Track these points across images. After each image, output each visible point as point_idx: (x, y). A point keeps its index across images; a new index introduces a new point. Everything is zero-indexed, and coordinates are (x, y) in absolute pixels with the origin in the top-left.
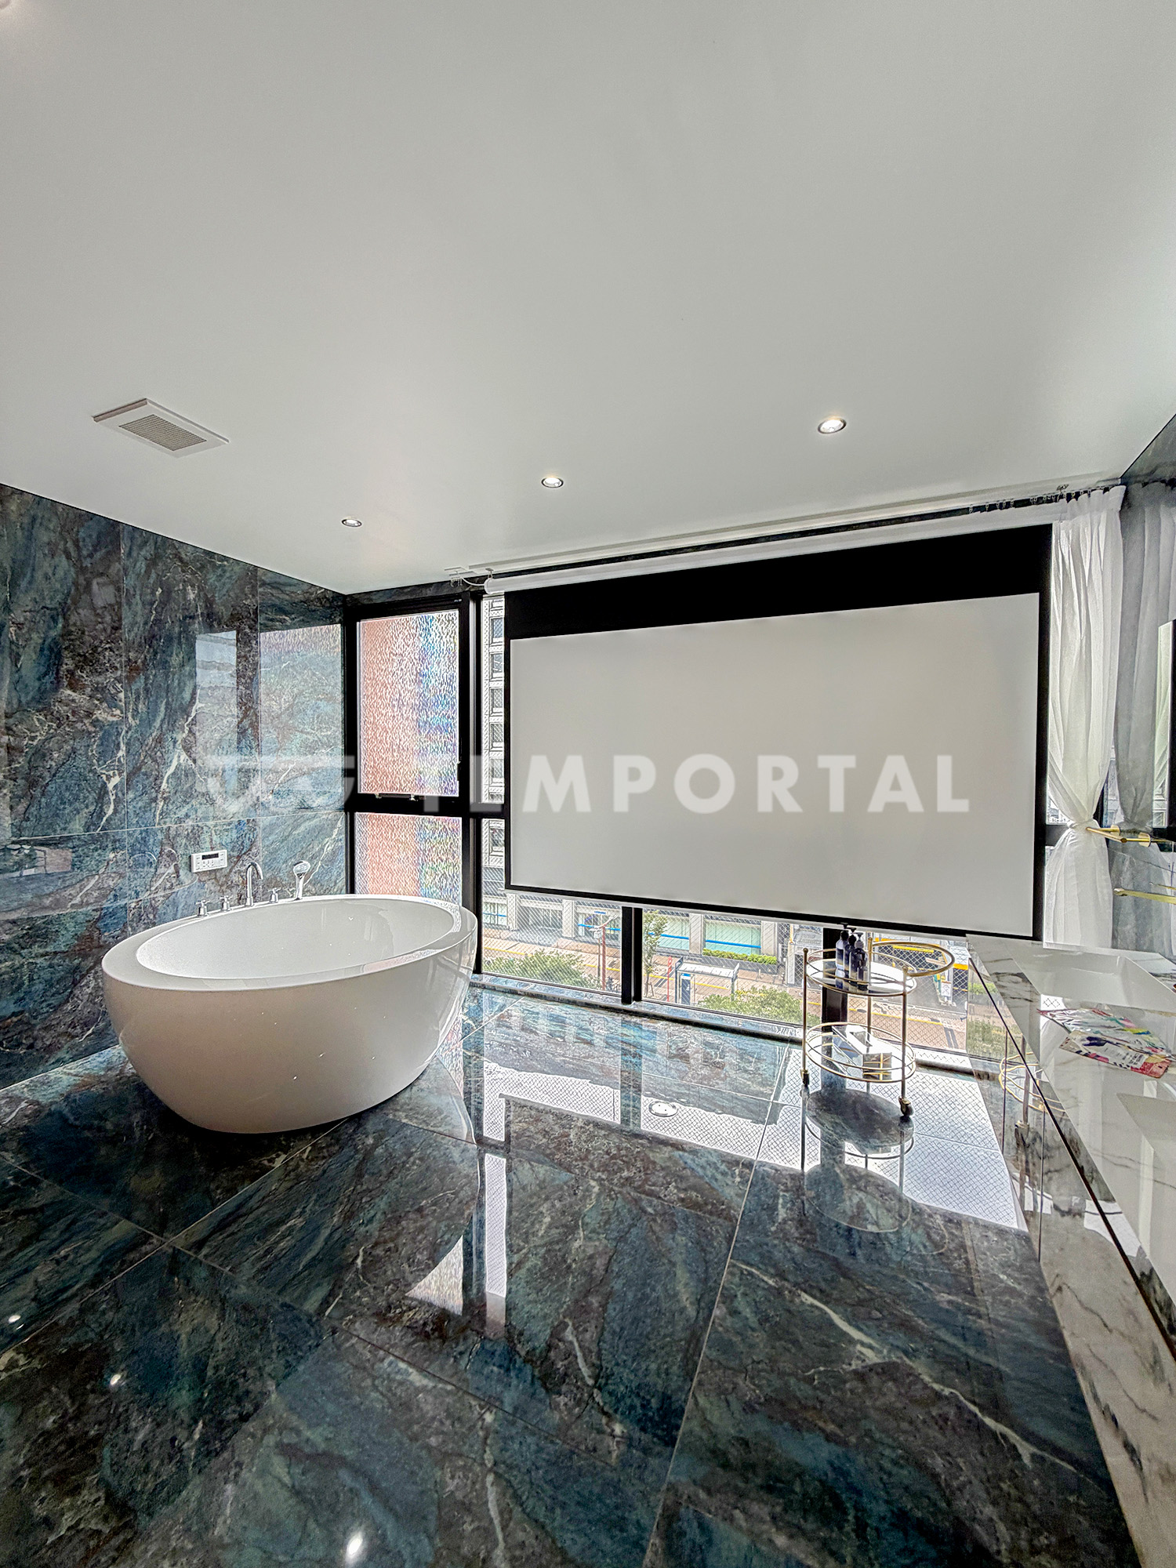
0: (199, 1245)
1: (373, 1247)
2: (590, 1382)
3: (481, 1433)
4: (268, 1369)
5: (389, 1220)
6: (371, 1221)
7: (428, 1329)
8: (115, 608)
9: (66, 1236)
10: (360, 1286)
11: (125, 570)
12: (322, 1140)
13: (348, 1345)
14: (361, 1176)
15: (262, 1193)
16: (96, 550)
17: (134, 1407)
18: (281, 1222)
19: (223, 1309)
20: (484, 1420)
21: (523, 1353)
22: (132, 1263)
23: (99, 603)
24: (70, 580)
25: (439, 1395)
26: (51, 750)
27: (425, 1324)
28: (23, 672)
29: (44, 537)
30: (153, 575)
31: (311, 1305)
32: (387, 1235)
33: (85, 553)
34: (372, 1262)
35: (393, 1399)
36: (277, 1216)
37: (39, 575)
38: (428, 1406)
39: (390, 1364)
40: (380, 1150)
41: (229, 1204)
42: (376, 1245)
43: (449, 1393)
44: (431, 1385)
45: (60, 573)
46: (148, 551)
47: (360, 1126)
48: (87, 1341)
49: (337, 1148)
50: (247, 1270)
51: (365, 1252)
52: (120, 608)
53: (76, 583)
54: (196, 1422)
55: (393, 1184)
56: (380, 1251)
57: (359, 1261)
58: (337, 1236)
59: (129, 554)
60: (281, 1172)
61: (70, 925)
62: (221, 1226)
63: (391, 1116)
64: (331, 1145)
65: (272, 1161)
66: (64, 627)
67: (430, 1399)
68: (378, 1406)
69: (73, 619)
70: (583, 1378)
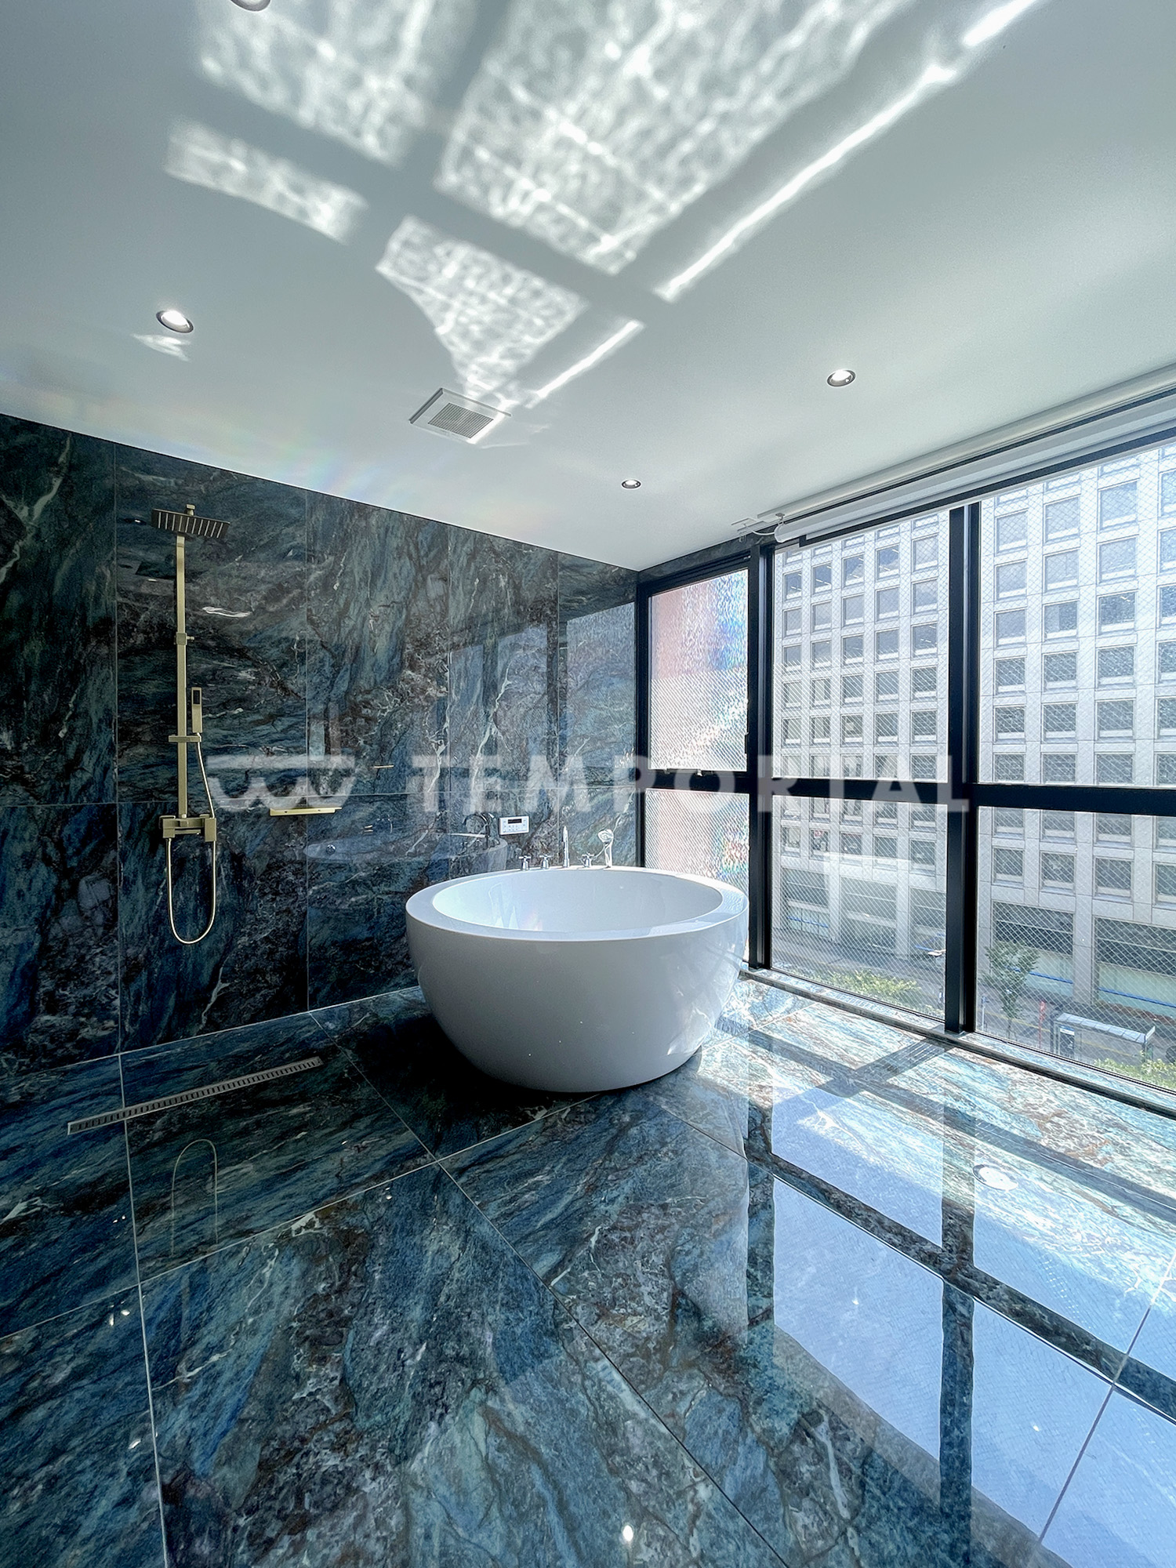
0: (461, 1172)
2: (845, 1514)
3: (690, 1507)
4: (490, 1318)
5: (631, 1207)
6: (612, 1201)
7: (651, 1346)
8: (444, 599)
9: (369, 1130)
11: (451, 564)
12: (582, 1105)
13: (566, 1326)
14: (611, 1153)
15: (520, 1141)
16: (430, 550)
17: (380, 1303)
18: (531, 1173)
19: (466, 1241)
20: (696, 1492)
21: (758, 1429)
22: (408, 1169)
23: (432, 595)
24: (411, 577)
25: (650, 1432)
26: (396, 721)
27: (648, 1339)
28: (378, 655)
29: (394, 542)
30: (473, 568)
31: (541, 1267)
32: (626, 1223)
33: (422, 553)
34: (605, 1246)
35: (600, 1412)
36: (528, 1167)
37: (390, 575)
38: (636, 1440)
39: (604, 1368)
40: (634, 1131)
41: (490, 1142)
42: (614, 1228)
43: (661, 1436)
44: (642, 1415)
45: (405, 572)
46: (468, 547)
47: (620, 1100)
48: (362, 1227)
49: (593, 1116)
50: (493, 1210)
51: (601, 1233)
52: (447, 599)
53: (415, 580)
54: (421, 1342)
55: (641, 1171)
56: (614, 1237)
58: (578, 1205)
59: (455, 551)
60: (540, 1125)
61: (407, 870)
62: (479, 1162)
63: (651, 1099)
64: (589, 1112)
65: (534, 1112)
66: (407, 617)
67: (639, 1433)
68: (583, 1411)
69: (414, 610)
70: (834, 1504)
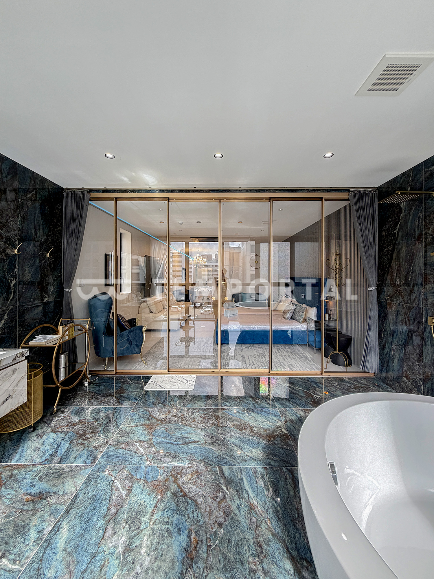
1: (225, 496)
10: (215, 479)
57: (225, 488)
